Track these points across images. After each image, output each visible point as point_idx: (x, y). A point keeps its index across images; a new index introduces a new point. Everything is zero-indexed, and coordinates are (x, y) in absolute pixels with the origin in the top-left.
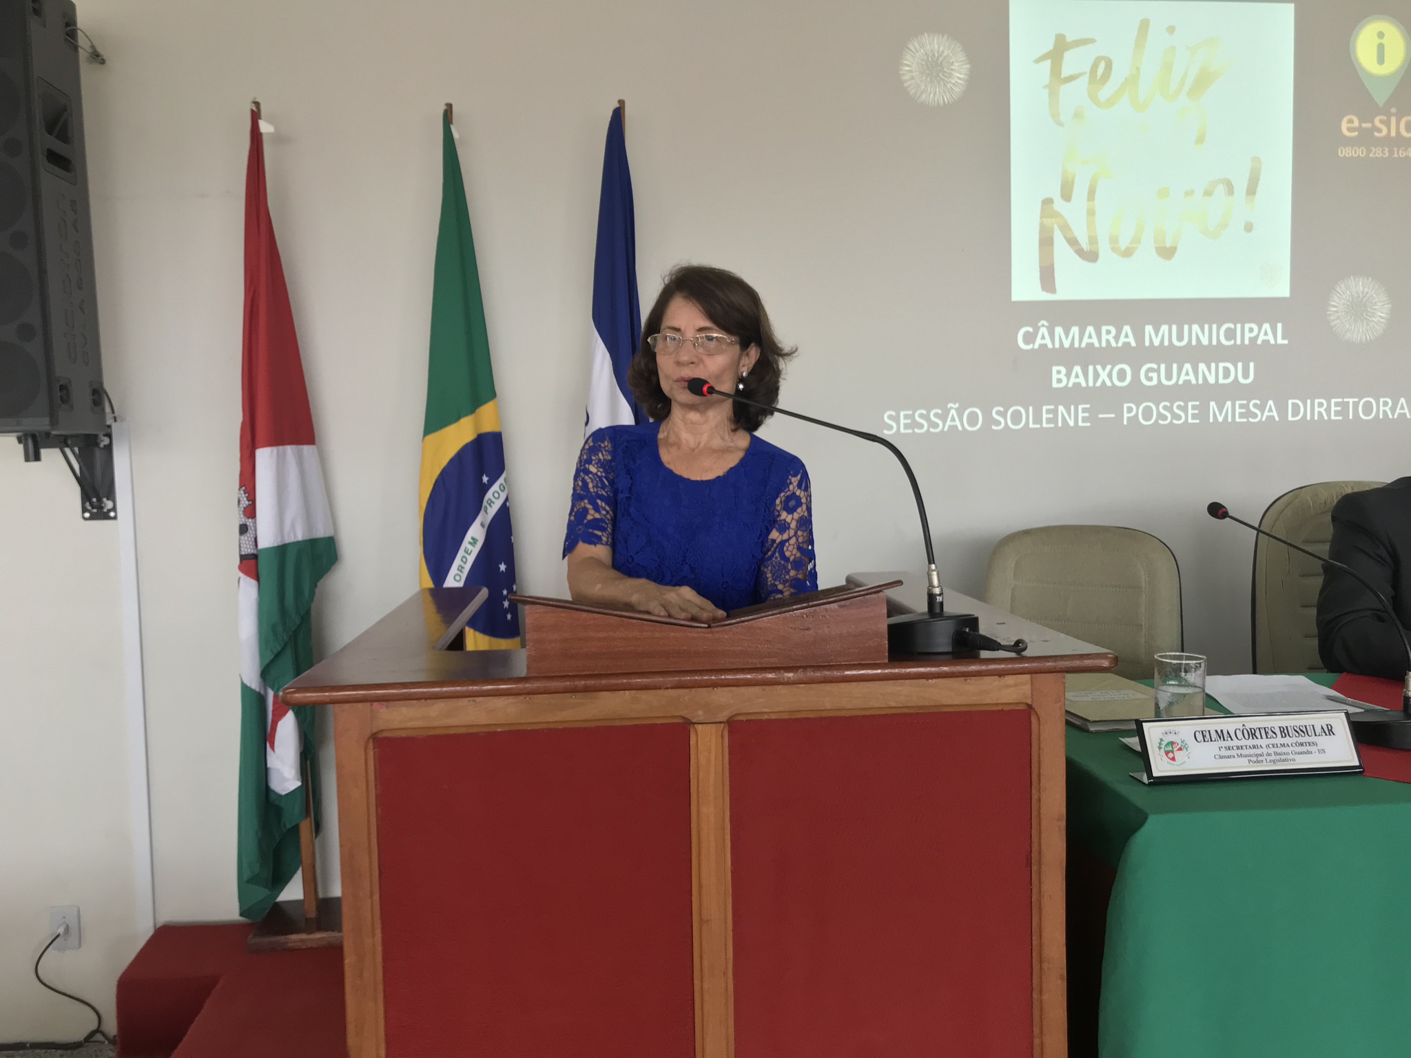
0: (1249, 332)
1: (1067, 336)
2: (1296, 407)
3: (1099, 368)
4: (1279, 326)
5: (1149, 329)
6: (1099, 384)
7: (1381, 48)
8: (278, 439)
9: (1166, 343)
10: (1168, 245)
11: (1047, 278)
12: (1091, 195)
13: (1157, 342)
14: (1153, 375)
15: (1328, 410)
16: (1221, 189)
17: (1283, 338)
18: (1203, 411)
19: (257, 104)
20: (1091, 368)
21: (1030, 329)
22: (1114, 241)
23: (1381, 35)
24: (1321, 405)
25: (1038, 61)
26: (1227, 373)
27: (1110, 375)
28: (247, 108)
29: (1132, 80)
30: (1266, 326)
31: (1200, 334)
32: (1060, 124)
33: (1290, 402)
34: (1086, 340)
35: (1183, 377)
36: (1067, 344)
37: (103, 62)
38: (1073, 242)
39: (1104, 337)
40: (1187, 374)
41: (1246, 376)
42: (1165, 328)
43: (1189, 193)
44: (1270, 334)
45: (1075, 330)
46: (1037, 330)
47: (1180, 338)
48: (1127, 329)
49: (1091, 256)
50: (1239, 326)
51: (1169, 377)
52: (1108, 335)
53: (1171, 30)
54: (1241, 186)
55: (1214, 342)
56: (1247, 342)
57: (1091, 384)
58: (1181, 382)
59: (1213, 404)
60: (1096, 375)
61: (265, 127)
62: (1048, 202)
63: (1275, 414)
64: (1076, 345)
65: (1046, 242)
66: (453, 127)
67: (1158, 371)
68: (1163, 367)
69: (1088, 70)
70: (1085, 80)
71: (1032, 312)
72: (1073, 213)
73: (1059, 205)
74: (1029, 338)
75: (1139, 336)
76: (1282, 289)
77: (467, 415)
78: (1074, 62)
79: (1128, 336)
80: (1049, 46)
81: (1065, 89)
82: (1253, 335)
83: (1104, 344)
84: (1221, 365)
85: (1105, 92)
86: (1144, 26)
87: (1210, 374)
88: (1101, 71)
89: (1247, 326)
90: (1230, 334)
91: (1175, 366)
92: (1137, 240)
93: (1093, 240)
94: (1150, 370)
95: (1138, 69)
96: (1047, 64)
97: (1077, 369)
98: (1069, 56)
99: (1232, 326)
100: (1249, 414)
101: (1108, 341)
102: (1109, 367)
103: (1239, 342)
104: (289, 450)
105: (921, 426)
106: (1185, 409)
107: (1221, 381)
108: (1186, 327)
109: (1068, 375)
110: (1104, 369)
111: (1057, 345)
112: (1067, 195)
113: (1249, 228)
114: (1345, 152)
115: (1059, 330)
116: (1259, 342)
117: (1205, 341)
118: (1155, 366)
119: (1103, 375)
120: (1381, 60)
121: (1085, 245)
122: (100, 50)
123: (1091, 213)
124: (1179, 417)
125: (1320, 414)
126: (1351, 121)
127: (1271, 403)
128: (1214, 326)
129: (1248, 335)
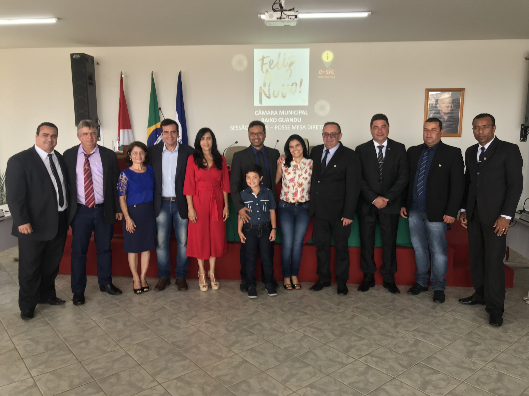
0: (300, 112)
1: (264, 113)
2: (309, 127)
3: (270, 119)
4: (306, 111)
5: (280, 111)
6: (270, 122)
7: (328, 57)
8: (124, 128)
9: (284, 114)
10: (284, 95)
11: (261, 102)
12: (269, 86)
13: (282, 114)
14: (281, 120)
15: (316, 128)
16: (295, 85)
17: (307, 113)
18: (291, 127)
19: (122, 72)
20: (269, 119)
21: (257, 111)
22: (274, 94)
23: (328, 54)
24: (314, 126)
25: (259, 60)
26: (295, 120)
27: (273, 120)
28: (120, 72)
29: (277, 64)
30: (303, 111)
31: (290, 112)
32: (263, 72)
33: (308, 126)
34: (268, 114)
35: (287, 121)
36: (264, 114)
37: (99, 64)
38: (266, 95)
39: (271, 113)
40: (288, 120)
41: (299, 120)
42: (283, 111)
43: (289, 85)
44: (304, 113)
45: (266, 112)
46: (259, 111)
47: (286, 113)
48: (276, 111)
49: (269, 97)
50: (298, 111)
51: (284, 120)
52: (272, 112)
53: (285, 54)
54: (299, 84)
55: (293, 114)
56: (299, 114)
57: (269, 122)
58: (286, 122)
59: (293, 126)
60: (270, 120)
61: (123, 76)
62: (261, 87)
63: (305, 128)
64: (266, 114)
65: (260, 95)
66: (153, 76)
67: (282, 119)
68: (283, 119)
69: (268, 62)
70: (268, 64)
71: (258, 108)
72: (266, 89)
73: (263, 88)
74: (257, 113)
75: (278, 113)
76: (307, 104)
77: (154, 124)
78: (266, 61)
79: (276, 113)
80: (261, 58)
81: (264, 66)
82: (301, 113)
83: (271, 114)
84: (294, 119)
85: (272, 67)
86: (280, 54)
87: (292, 120)
88: (271, 63)
89: (300, 111)
90: (296, 113)
91: (285, 119)
92: (278, 94)
93: (270, 94)
94: (281, 119)
95: (278, 62)
96: (261, 61)
97: (266, 119)
98: (265, 59)
99: (296, 111)
100: (300, 128)
101: (272, 114)
102: (272, 119)
103: (298, 114)
104: (126, 130)
105: (237, 129)
106: (287, 127)
107: (294, 121)
108: (287, 111)
109: (265, 120)
110: (271, 119)
111: (262, 114)
112: (264, 86)
113: (300, 92)
114: (320, 77)
115: (263, 112)
116: (302, 114)
117: (291, 114)
118: (281, 118)
119: (271, 120)
120: (327, 59)
121: (268, 95)
122: (98, 62)
123: (269, 89)
124: (286, 128)
125: (314, 128)
126: (321, 71)
127: (304, 126)
128: (293, 111)
129: (300, 113)
